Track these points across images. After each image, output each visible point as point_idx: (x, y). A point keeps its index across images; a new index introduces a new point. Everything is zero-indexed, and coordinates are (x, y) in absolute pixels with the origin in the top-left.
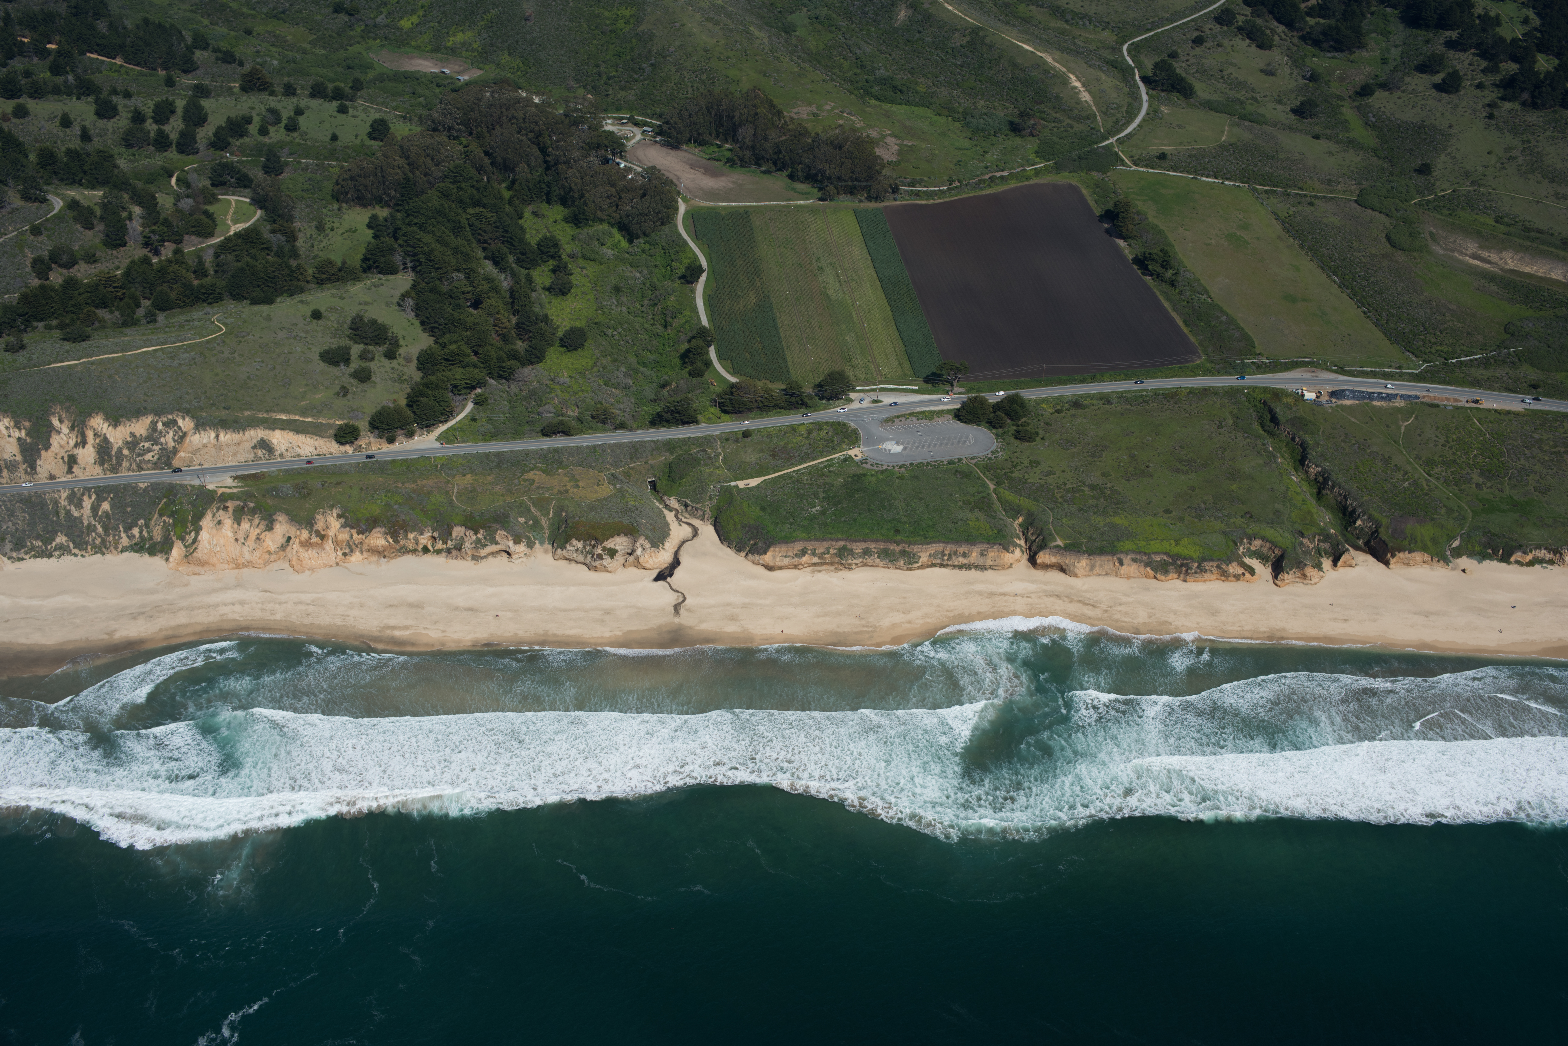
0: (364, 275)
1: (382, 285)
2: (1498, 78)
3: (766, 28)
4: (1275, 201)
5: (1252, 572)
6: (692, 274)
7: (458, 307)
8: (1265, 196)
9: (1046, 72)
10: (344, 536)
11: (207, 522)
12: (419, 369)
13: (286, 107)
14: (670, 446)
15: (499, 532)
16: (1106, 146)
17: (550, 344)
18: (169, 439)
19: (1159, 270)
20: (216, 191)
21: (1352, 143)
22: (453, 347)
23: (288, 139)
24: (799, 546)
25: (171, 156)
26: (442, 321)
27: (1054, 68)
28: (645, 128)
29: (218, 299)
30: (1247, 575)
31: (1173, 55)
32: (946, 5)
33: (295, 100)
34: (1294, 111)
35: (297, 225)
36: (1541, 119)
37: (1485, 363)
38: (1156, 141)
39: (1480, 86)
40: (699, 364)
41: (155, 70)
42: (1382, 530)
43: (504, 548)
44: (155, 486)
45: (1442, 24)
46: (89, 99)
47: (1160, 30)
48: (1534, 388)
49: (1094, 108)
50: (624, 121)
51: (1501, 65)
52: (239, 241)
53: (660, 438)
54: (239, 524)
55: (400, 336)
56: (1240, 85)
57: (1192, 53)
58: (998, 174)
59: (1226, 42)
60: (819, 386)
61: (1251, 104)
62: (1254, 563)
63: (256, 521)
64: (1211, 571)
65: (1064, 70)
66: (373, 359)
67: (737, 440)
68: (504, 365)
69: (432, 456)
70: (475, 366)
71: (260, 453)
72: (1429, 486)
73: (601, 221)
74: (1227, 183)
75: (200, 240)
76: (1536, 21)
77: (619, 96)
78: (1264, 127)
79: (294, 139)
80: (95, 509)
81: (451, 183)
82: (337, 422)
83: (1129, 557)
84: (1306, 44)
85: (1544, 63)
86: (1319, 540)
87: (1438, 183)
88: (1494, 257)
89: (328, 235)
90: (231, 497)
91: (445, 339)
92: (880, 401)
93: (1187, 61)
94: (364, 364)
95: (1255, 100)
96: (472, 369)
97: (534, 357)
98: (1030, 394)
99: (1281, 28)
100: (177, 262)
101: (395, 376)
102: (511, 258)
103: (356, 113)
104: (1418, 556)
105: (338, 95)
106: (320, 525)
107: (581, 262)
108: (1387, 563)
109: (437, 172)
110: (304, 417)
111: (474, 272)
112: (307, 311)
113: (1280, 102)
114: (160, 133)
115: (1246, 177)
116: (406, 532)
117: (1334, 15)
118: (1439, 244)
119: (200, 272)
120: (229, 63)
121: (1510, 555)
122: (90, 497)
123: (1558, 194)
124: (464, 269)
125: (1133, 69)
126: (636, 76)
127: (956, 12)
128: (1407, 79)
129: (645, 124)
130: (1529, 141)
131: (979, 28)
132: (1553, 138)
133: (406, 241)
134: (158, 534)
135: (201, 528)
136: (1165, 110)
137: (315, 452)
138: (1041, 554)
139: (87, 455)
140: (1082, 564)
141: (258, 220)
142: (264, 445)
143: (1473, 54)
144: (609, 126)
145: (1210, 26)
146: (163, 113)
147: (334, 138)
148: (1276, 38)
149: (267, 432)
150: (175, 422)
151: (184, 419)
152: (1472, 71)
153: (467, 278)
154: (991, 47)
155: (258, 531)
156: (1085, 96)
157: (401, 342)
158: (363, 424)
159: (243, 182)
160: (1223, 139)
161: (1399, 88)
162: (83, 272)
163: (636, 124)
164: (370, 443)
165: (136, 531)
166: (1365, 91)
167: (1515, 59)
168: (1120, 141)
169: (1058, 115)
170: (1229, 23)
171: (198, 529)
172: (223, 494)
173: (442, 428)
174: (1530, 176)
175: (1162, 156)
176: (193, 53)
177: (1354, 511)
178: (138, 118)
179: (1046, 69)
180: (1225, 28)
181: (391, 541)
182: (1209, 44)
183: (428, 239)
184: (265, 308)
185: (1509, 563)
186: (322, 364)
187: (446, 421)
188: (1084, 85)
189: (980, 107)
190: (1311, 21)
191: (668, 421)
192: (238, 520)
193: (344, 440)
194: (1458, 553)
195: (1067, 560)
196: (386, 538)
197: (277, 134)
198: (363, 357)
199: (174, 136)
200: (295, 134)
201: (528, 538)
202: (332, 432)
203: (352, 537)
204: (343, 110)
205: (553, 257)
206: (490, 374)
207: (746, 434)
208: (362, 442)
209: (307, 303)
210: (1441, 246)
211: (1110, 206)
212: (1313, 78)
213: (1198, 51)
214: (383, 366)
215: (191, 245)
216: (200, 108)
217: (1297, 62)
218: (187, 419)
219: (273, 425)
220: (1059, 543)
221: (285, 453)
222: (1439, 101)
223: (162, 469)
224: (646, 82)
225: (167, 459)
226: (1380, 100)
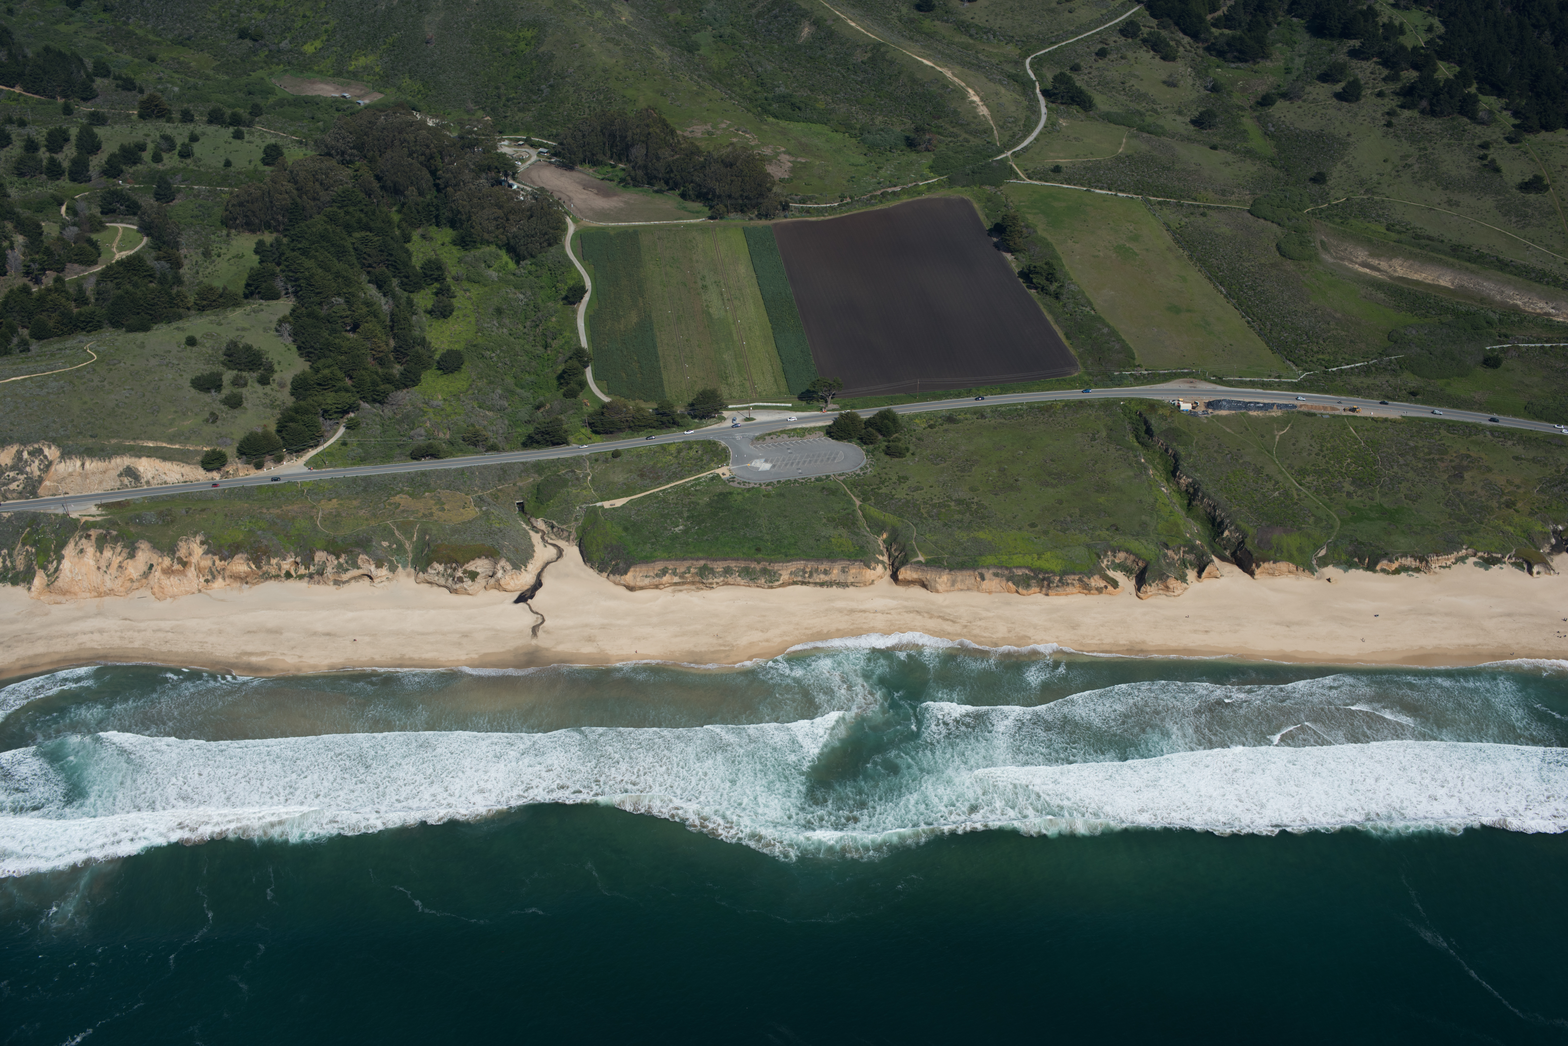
0: (245, 301)
1: (262, 310)
2: (1397, 86)
3: (669, 47)
4: (1168, 212)
5: (1115, 584)
6: (575, 295)
7: (334, 331)
8: (1157, 207)
9: (945, 87)
10: (207, 563)
11: (69, 551)
12: (292, 394)
13: (180, 133)
14: (538, 467)
15: (361, 556)
16: (1001, 159)
17: (426, 367)
18: (34, 468)
19: (1044, 282)
20: (104, 219)
21: (1249, 153)
22: (326, 372)
23: (182, 165)
24: (659, 566)
25: (63, 184)
26: (317, 346)
27: (953, 83)
28: (541, 149)
29: (98, 327)
30: (1110, 588)
31: (1076, 68)
32: (849, 21)
33: (191, 126)
34: (1194, 122)
35: (183, 251)
36: (1439, 127)
37: (1366, 371)
38: (1052, 154)
39: (1380, 94)
40: (573, 385)
41: (54, 98)
42: (1248, 540)
43: (366, 572)
44: (19, 516)
45: (1346, 33)
47: (1064, 43)
48: (1413, 395)
49: (991, 122)
50: (521, 143)
51: (1402, 73)
52: (121, 269)
53: (529, 460)
54: (101, 553)
55: (275, 362)
56: (1141, 97)
57: (1095, 66)
58: (890, 190)
59: (1130, 54)
60: (692, 405)
61: (1150, 116)
62: (1119, 576)
63: (119, 549)
64: (1073, 585)
65: (963, 84)
66: (245, 385)
67: (606, 461)
68: (378, 388)
69: (299, 481)
70: (347, 390)
71: (126, 481)
72: (1299, 495)
73: (489, 243)
74: (1120, 194)
75: (83, 268)
76: (1442, 30)
77: (517, 118)
78: (1163, 138)
79: (188, 165)
81: (340, 208)
82: (205, 449)
83: (991, 572)
84: (1211, 55)
85: (1445, 71)
86: (1184, 552)
87: (1332, 192)
88: (1384, 265)
89: (214, 261)
90: (94, 525)
91: (319, 364)
92: (753, 419)
93: (1089, 73)
94: (236, 390)
95: (1155, 111)
96: (343, 394)
97: (410, 380)
98: (903, 410)
99: (1186, 40)
100: (56, 290)
101: (268, 401)
102: (395, 282)
103: (251, 139)
104: (1283, 566)
105: (236, 121)
106: (182, 553)
107: (466, 285)
108: (1252, 574)
109: (325, 197)
110: (172, 444)
111: (353, 296)
112: (182, 337)
113: (1180, 113)
114: (52, 161)
115: (1140, 188)
116: (269, 558)
117: (1240, 25)
118: (1329, 252)
119: (82, 299)
120: (130, 90)
121: (1376, 564)
123: (1451, 201)
124: (345, 293)
125: (1033, 82)
126: (534, 98)
127: (859, 28)
128: (1308, 89)
129: (541, 145)
130: (1425, 149)
131: (880, 44)
132: (1449, 145)
133: (287, 266)
134: (20, 563)
135: (63, 557)
136: (1063, 123)
137: (182, 479)
138: (902, 570)
140: (943, 579)
141: (144, 247)
142: (130, 472)
143: (1376, 62)
144: (505, 148)
145: (1114, 39)
146: (57, 141)
147: (228, 164)
148: (1181, 49)
149: (133, 460)
150: (40, 451)
151: (50, 448)
152: (1374, 79)
153: (347, 302)
154: (891, 63)
155: (120, 559)
156: (983, 111)
157: (276, 367)
158: (230, 451)
159: (132, 209)
160: (1120, 151)
161: (1300, 98)
163: (533, 145)
164: (237, 469)
166: (1266, 101)
167: (1416, 67)
168: (1016, 155)
169: (955, 130)
170: (1134, 35)
171: (60, 558)
172: (86, 522)
173: (312, 453)
174: (1424, 183)
175: (1057, 169)
176: (93, 81)
177: (1222, 522)
178: (31, 146)
179: (945, 84)
180: (1130, 40)
181: (253, 567)
182: (1112, 56)
183: (309, 263)
184: (140, 336)
185: (1375, 571)
186: (193, 390)
187: (316, 446)
188: (982, 100)
189: (877, 123)
190: (1215, 31)
191: (538, 442)
192: (100, 549)
193: (210, 466)
194: (1324, 562)
195: (929, 575)
196: (248, 564)
197: (170, 161)
198: (235, 383)
199: (66, 164)
200: (189, 161)
201: (391, 562)
202: (199, 458)
203: (214, 564)
204: (238, 136)
205: (437, 280)
206: (363, 398)
207: (616, 454)
208: (230, 469)
209: (183, 330)
210: (1331, 255)
211: (999, 220)
212: (1215, 88)
213: (1101, 63)
214: (256, 392)
215: (73, 274)
216: (94, 136)
217: (1200, 73)
218: (53, 448)
219: (140, 452)
220: (921, 558)
221: (151, 480)
222: (1339, 110)
223: (27, 498)
224: (544, 103)
225: (32, 488)
226: (1281, 110)
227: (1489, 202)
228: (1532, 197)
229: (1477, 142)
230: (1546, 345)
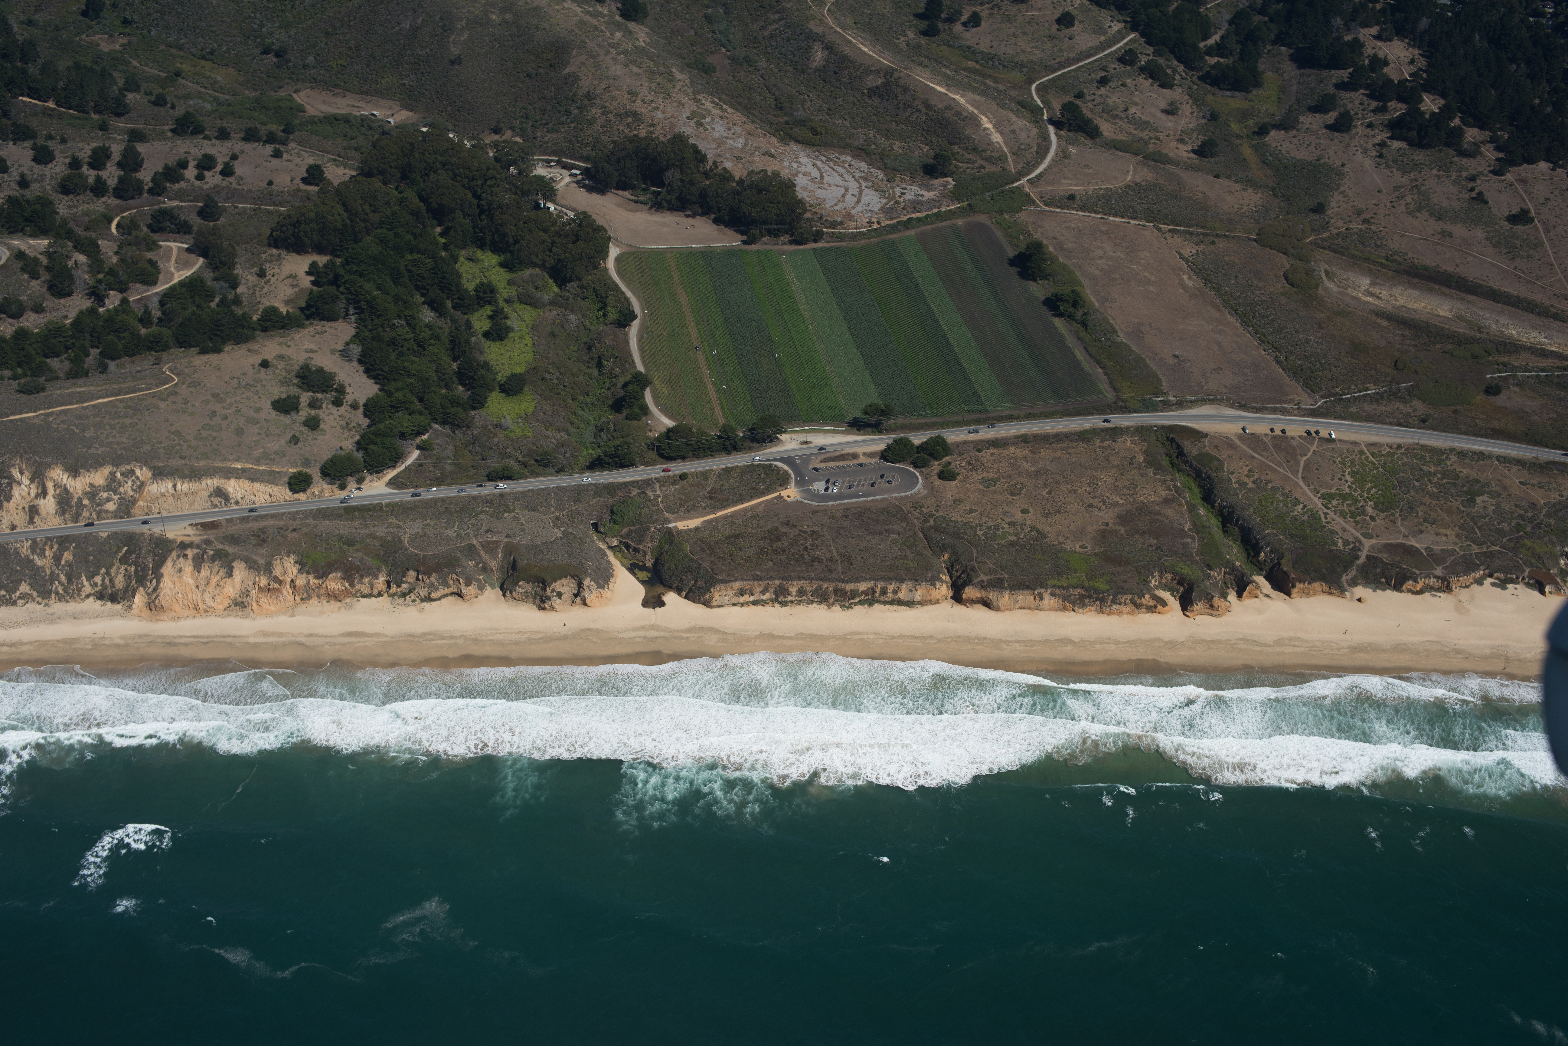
0: (307, 322)
1: (326, 332)
2: (1387, 117)
3: (688, 69)
4: (1179, 240)
5: (1164, 603)
6: (626, 318)
7: (401, 354)
8: (1168, 235)
9: (958, 114)
10: (301, 581)
11: (167, 570)
12: (365, 415)
13: (220, 151)
14: (610, 489)
15: (451, 575)
16: (1017, 187)
17: (491, 390)
18: (127, 488)
19: (1071, 309)
20: (156, 236)
21: (1250, 183)
22: (399, 395)
23: (225, 184)
24: (737, 585)
25: (110, 201)
26: (386, 369)
27: (967, 110)
28: (574, 171)
29: (166, 347)
30: (1159, 607)
31: (1080, 96)
32: (861, 46)
33: (228, 144)
34: (1195, 151)
35: (238, 271)
36: (1427, 158)
37: (1377, 398)
38: (1065, 182)
39: (1370, 126)
40: (636, 408)
41: (87, 113)
42: (1284, 561)
43: (456, 591)
44: (114, 536)
45: (1334, 63)
46: (26, 144)
47: (1066, 70)
48: (1424, 422)
49: (1005, 149)
50: (553, 164)
51: (1389, 104)
52: (184, 290)
53: (601, 481)
54: (199, 572)
55: (346, 384)
56: (1143, 125)
57: (1099, 93)
58: (915, 216)
59: (1129, 82)
60: (752, 429)
61: (1154, 143)
62: (1165, 595)
63: (216, 569)
64: (1125, 604)
65: (976, 111)
66: (321, 407)
67: (675, 483)
68: (448, 411)
69: (383, 502)
70: (421, 413)
71: (216, 501)
72: (1326, 518)
73: (535, 265)
74: (1132, 222)
75: (145, 287)
76: (1422, 62)
77: (546, 139)
78: (1168, 166)
79: (231, 184)
80: (57, 558)
81: (388, 229)
82: (290, 470)
83: (1049, 591)
84: (1206, 83)
85: (1430, 104)
86: (1225, 573)
87: (1332, 221)
88: (1384, 294)
89: (269, 281)
90: (191, 545)
91: (391, 386)
92: (811, 442)
93: (1093, 100)
94: (313, 412)
95: (1158, 139)
96: (418, 417)
97: (478, 403)
98: (954, 436)
99: (1181, 68)
100: (124, 311)
101: (344, 423)
102: (449, 303)
103: (290, 158)
104: (1317, 585)
105: (271, 139)
106: (277, 571)
107: (517, 306)
108: (1289, 594)
109: (375, 218)
110: (258, 465)
111: (415, 319)
112: (258, 360)
113: (1182, 141)
114: (98, 179)
115: (1152, 216)
116: (361, 577)
117: (1231, 54)
118: (1333, 281)
119: (145, 320)
120: (161, 105)
121: (1402, 584)
122: (52, 547)
123: (1445, 232)
124: (406, 316)
125: (1041, 109)
126: (563, 119)
127: (871, 53)
128: (1302, 119)
129: (573, 167)
130: (1416, 180)
131: (893, 69)
132: (1439, 177)
133: (347, 289)
134: (120, 582)
135: (162, 575)
136: (1073, 150)
137: (270, 500)
138: (967, 589)
139: (48, 505)
140: (1006, 598)
141: (201, 267)
142: (220, 493)
143: (1364, 94)
144: (539, 169)
145: (1113, 66)
146: (99, 158)
147: (270, 183)
148: (1177, 77)
149: (223, 481)
150: (132, 472)
151: (141, 469)
152: (1363, 110)
153: (409, 325)
154: (905, 89)
155: (217, 577)
156: (996, 138)
157: (348, 389)
158: (315, 472)
159: (182, 229)
160: (1129, 178)
161: (1293, 128)
162: (32, 322)
163: (565, 167)
164: (322, 490)
165: (98, 579)
166: (1262, 131)
167: (1402, 99)
168: (1031, 182)
169: (971, 157)
170: (1131, 63)
171: (159, 577)
172: (182, 543)
173: (391, 474)
174: (1418, 214)
175: (1071, 197)
176: (125, 96)
177: (1258, 543)
178: (75, 164)
179: (959, 111)
180: (1128, 68)
181: (347, 585)
182: (1114, 84)
183: (369, 286)
184: (213, 358)
185: (1401, 591)
186: (274, 413)
187: (394, 467)
188: (995, 127)
189: (896, 148)
190: (1210, 60)
191: (609, 464)
192: (197, 568)
193: (297, 488)
194: (1354, 583)
195: (992, 595)
196: (341, 583)
197: (213, 179)
198: (311, 404)
199: (112, 182)
200: (232, 179)
201: (478, 580)
202: (286, 479)
203: (308, 583)
204: (277, 154)
205: (489, 303)
206: (435, 420)
207: (684, 477)
208: (315, 489)
209: (256, 352)
210: (1336, 284)
211: (1022, 248)
212: (1213, 117)
213: (1103, 91)
214: (332, 414)
215: (136, 294)
216: (136, 154)
217: (1198, 102)
218: (144, 469)
219: (229, 473)
220: (983, 578)
221: (240, 501)
222: (1332, 140)
223: (122, 518)
224: (573, 125)
225: (126, 508)
226: (1274, 137)
227: (1479, 233)
228: (1520, 228)
229: (1464, 174)
230: (1541, 374)
